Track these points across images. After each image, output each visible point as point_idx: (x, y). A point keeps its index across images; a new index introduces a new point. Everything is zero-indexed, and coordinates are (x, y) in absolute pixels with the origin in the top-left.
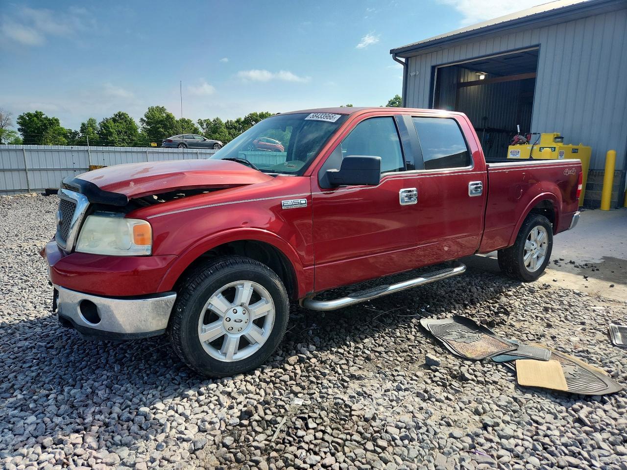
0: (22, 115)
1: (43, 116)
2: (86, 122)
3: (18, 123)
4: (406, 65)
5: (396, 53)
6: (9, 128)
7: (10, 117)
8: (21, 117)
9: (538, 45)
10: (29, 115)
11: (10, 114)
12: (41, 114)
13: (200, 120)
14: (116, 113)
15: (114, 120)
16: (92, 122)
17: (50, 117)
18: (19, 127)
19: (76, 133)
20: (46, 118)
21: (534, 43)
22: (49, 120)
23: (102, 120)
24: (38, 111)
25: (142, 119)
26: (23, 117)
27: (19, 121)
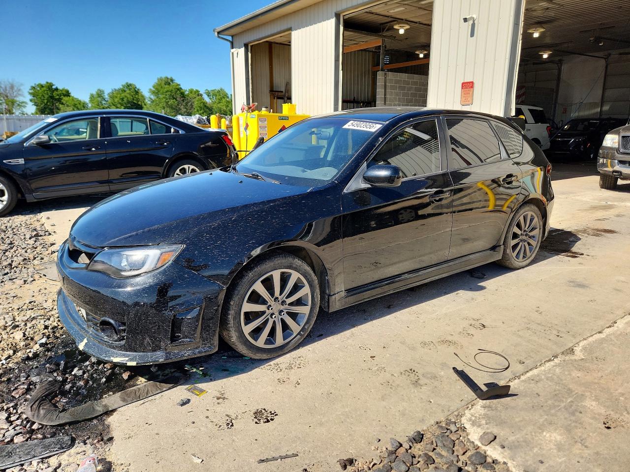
0: (34, 85)
1: (54, 87)
2: (94, 93)
3: (30, 94)
4: (232, 43)
5: (219, 32)
6: (20, 99)
7: (22, 88)
8: (33, 88)
9: (290, 29)
10: (40, 85)
11: (22, 85)
12: (52, 85)
13: (207, 90)
14: (124, 83)
15: (122, 91)
16: (100, 94)
17: (60, 88)
18: (31, 97)
19: (85, 103)
20: (57, 89)
23: (110, 91)
24: (49, 82)
25: (150, 89)
26: (34, 88)
27: (31, 91)
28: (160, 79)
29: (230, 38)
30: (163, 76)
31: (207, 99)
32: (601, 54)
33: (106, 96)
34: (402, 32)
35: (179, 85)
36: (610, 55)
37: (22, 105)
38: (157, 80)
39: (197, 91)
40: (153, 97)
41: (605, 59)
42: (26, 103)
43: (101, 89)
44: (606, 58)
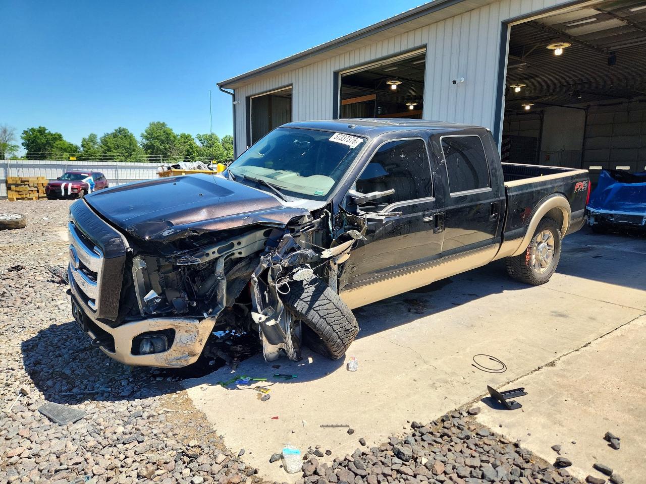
0: (26, 130)
1: (46, 132)
2: (87, 137)
3: (22, 138)
4: (234, 95)
5: (222, 86)
6: (12, 143)
7: (14, 132)
8: (25, 132)
9: (291, 85)
10: (33, 130)
11: (14, 129)
12: (45, 129)
13: (198, 134)
14: (117, 128)
15: (115, 136)
16: (92, 138)
17: (53, 132)
18: (24, 141)
19: (76, 147)
20: (49, 134)
21: (290, 83)
22: (52, 135)
23: (103, 135)
24: (42, 126)
25: (142, 134)
26: (27, 132)
27: (23, 136)
28: (152, 124)
29: (232, 91)
30: (156, 121)
31: (198, 144)
32: (581, 106)
33: (99, 141)
34: (394, 87)
35: (172, 130)
36: (589, 106)
37: (14, 148)
38: (149, 126)
39: (190, 136)
40: (145, 141)
41: (584, 109)
42: (18, 147)
43: (94, 133)
44: (586, 109)
